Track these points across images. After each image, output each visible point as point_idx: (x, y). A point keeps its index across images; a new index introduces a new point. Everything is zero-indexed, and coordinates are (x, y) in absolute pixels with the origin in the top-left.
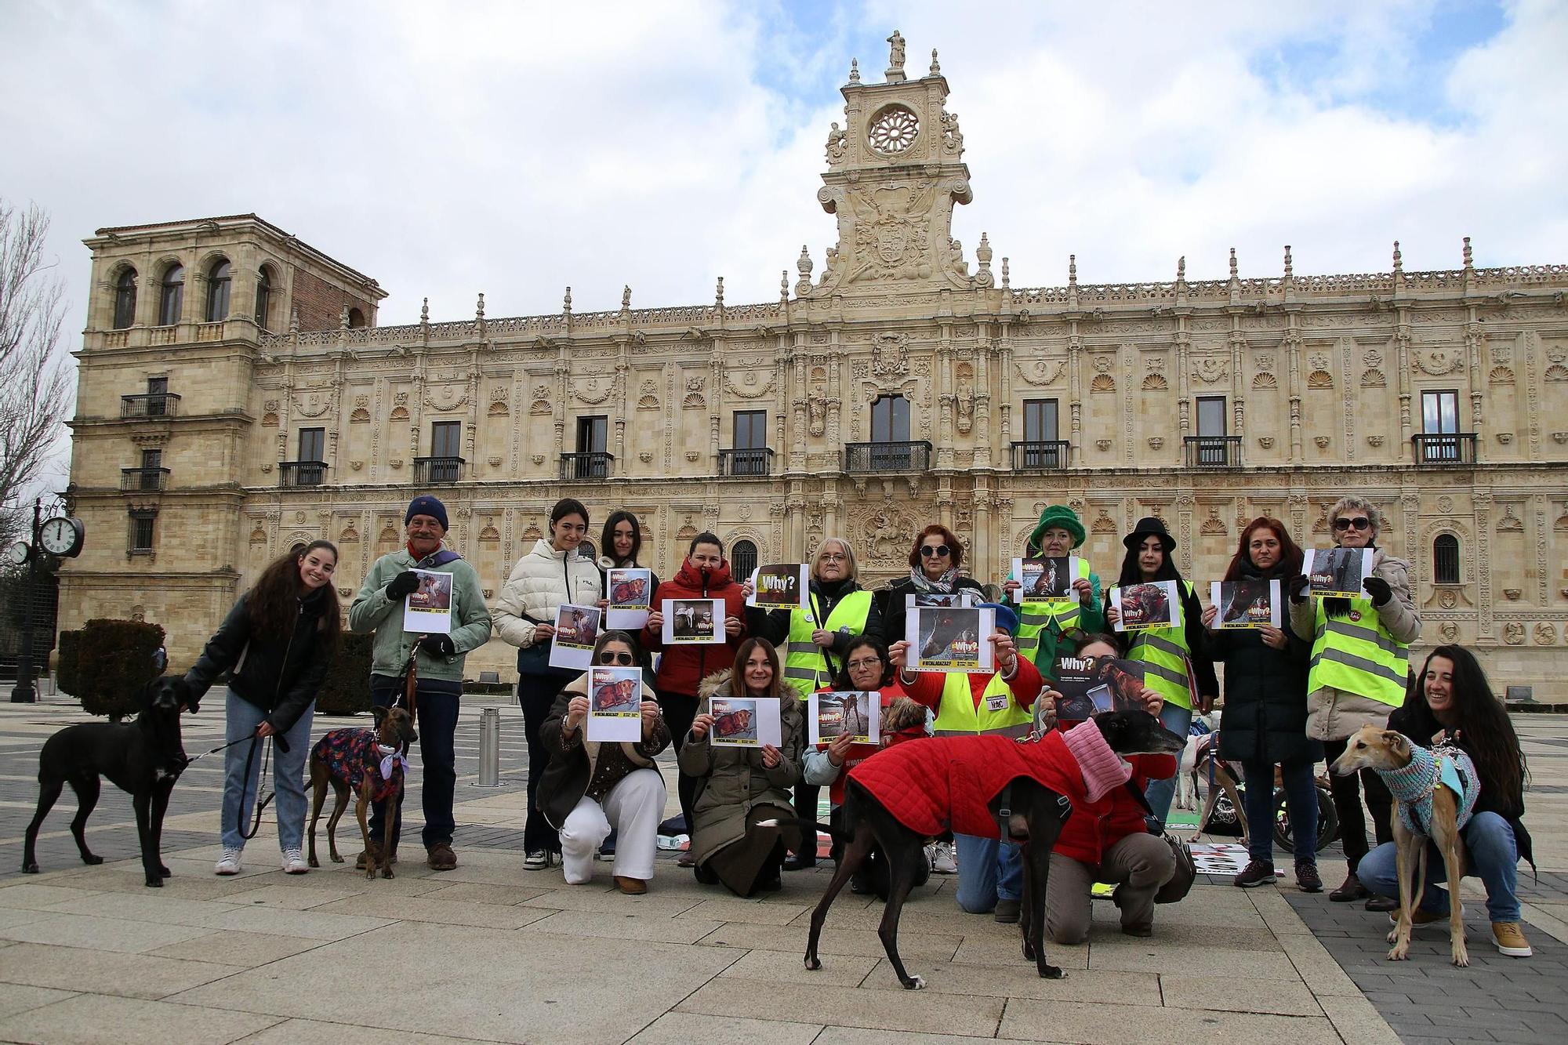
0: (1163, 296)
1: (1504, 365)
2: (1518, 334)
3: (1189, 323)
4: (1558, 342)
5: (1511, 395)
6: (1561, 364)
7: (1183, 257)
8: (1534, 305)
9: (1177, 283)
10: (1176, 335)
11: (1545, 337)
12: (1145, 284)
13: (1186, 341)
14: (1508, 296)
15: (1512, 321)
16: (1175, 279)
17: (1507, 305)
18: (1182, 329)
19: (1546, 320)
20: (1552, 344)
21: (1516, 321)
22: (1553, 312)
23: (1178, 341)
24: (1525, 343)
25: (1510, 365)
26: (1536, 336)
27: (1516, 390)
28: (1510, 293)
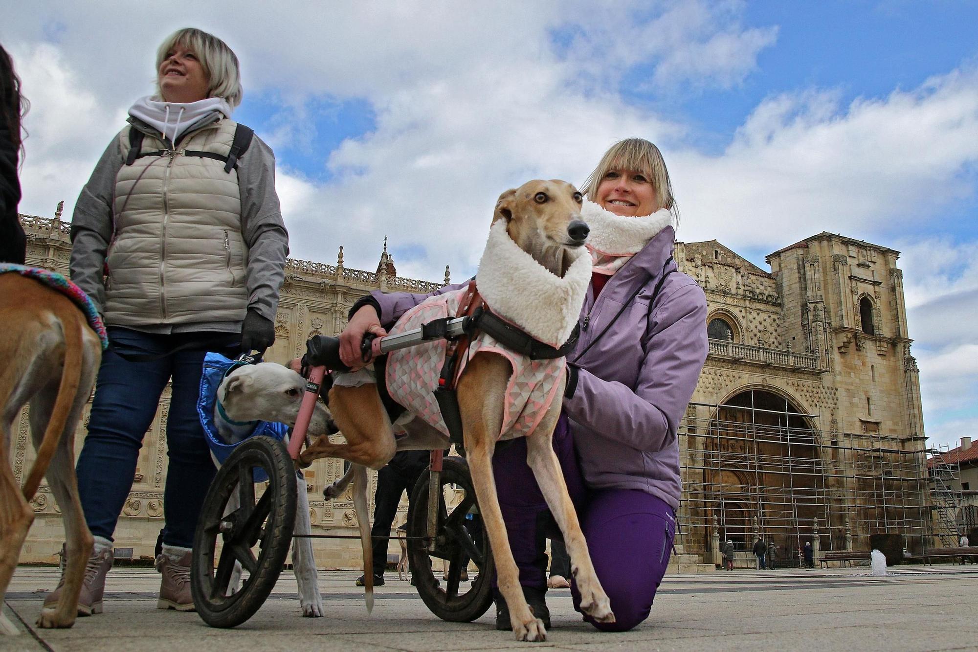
0: (40, 228)
1: (284, 325)
2: (295, 305)
3: (58, 253)
4: (319, 315)
5: (285, 347)
6: (319, 330)
7: (63, 202)
8: (307, 288)
9: (54, 221)
10: (44, 261)
11: (311, 310)
12: (26, 216)
13: (52, 266)
14: (292, 278)
15: (292, 296)
16: (53, 217)
17: (290, 284)
18: (51, 256)
19: (313, 299)
20: (315, 316)
21: (294, 296)
22: (318, 295)
23: (46, 265)
24: (299, 312)
25: (287, 326)
26: (306, 309)
27: (289, 343)
28: (293, 276)
